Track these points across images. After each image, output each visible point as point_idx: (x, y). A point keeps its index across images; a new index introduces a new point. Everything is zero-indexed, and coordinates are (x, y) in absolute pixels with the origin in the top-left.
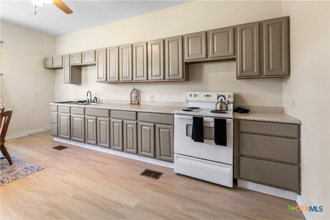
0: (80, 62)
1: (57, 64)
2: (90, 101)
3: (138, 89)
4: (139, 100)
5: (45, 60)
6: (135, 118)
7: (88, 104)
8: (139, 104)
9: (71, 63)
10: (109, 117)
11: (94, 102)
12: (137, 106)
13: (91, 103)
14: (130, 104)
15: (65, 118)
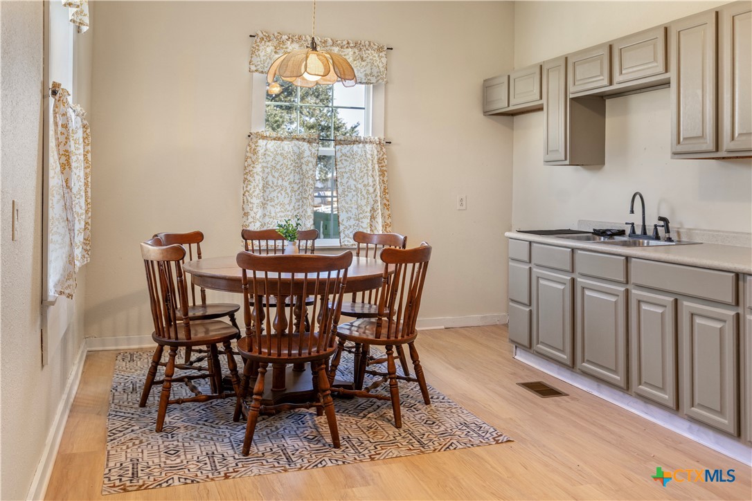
0: (606, 82)
1: (524, 95)
2: (639, 231)
5: (487, 87)
7: (635, 244)
9: (571, 89)
11: (657, 238)
13: (646, 241)
15: (553, 286)
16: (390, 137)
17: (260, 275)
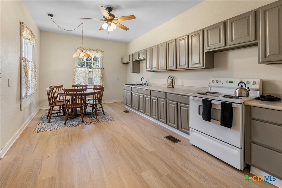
0: (138, 58)
1: (127, 61)
2: (144, 84)
3: (173, 76)
4: (173, 84)
5: (122, 58)
6: (165, 97)
8: (173, 87)
9: (134, 59)
10: (150, 95)
11: (146, 85)
12: (172, 89)
13: (144, 86)
14: (167, 87)
15: (129, 94)
16: (104, 67)
17: (68, 93)
